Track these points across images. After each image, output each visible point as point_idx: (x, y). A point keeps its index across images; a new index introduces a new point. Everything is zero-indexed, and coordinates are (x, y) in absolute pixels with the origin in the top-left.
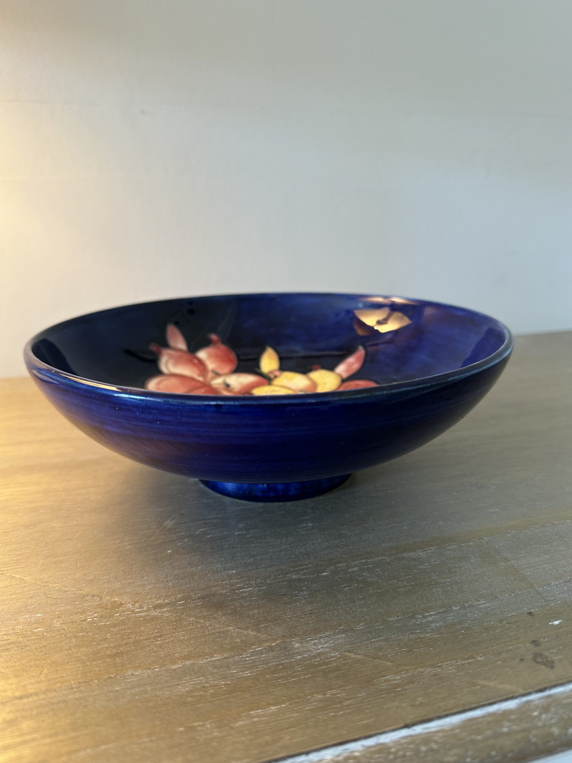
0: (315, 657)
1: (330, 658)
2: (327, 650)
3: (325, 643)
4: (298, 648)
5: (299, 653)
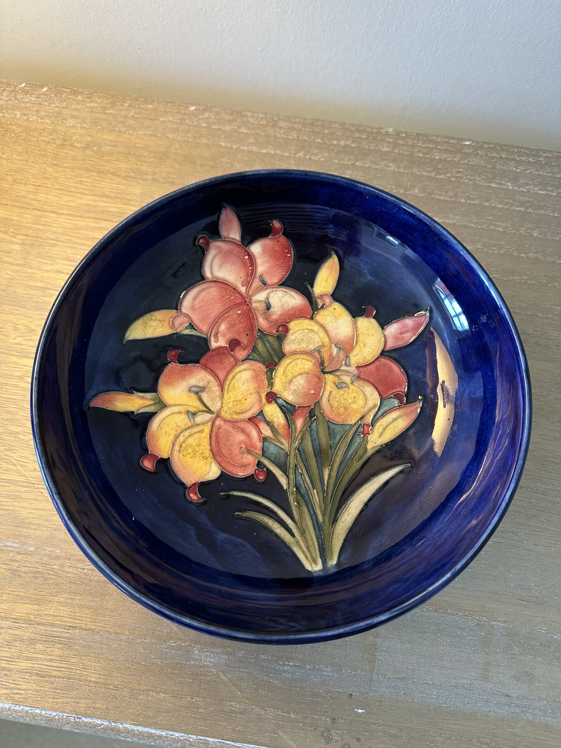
1: (209, 672)
2: (211, 665)
4: (195, 655)
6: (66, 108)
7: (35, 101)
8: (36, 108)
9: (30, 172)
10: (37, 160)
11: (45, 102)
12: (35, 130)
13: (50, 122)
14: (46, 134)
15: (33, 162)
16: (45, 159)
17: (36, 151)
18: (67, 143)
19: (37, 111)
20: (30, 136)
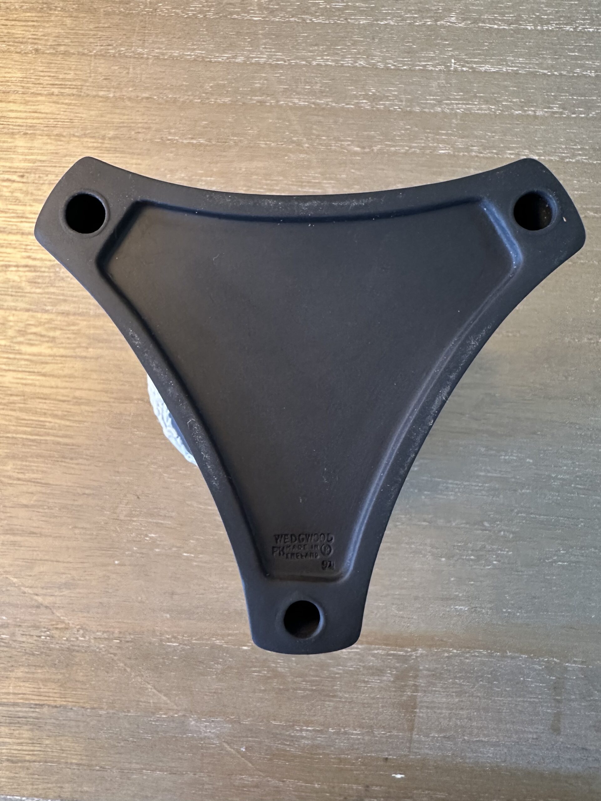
0: (201, 739)
1: (210, 744)
2: (213, 736)
3: (214, 728)
4: (192, 726)
5: (191, 731)
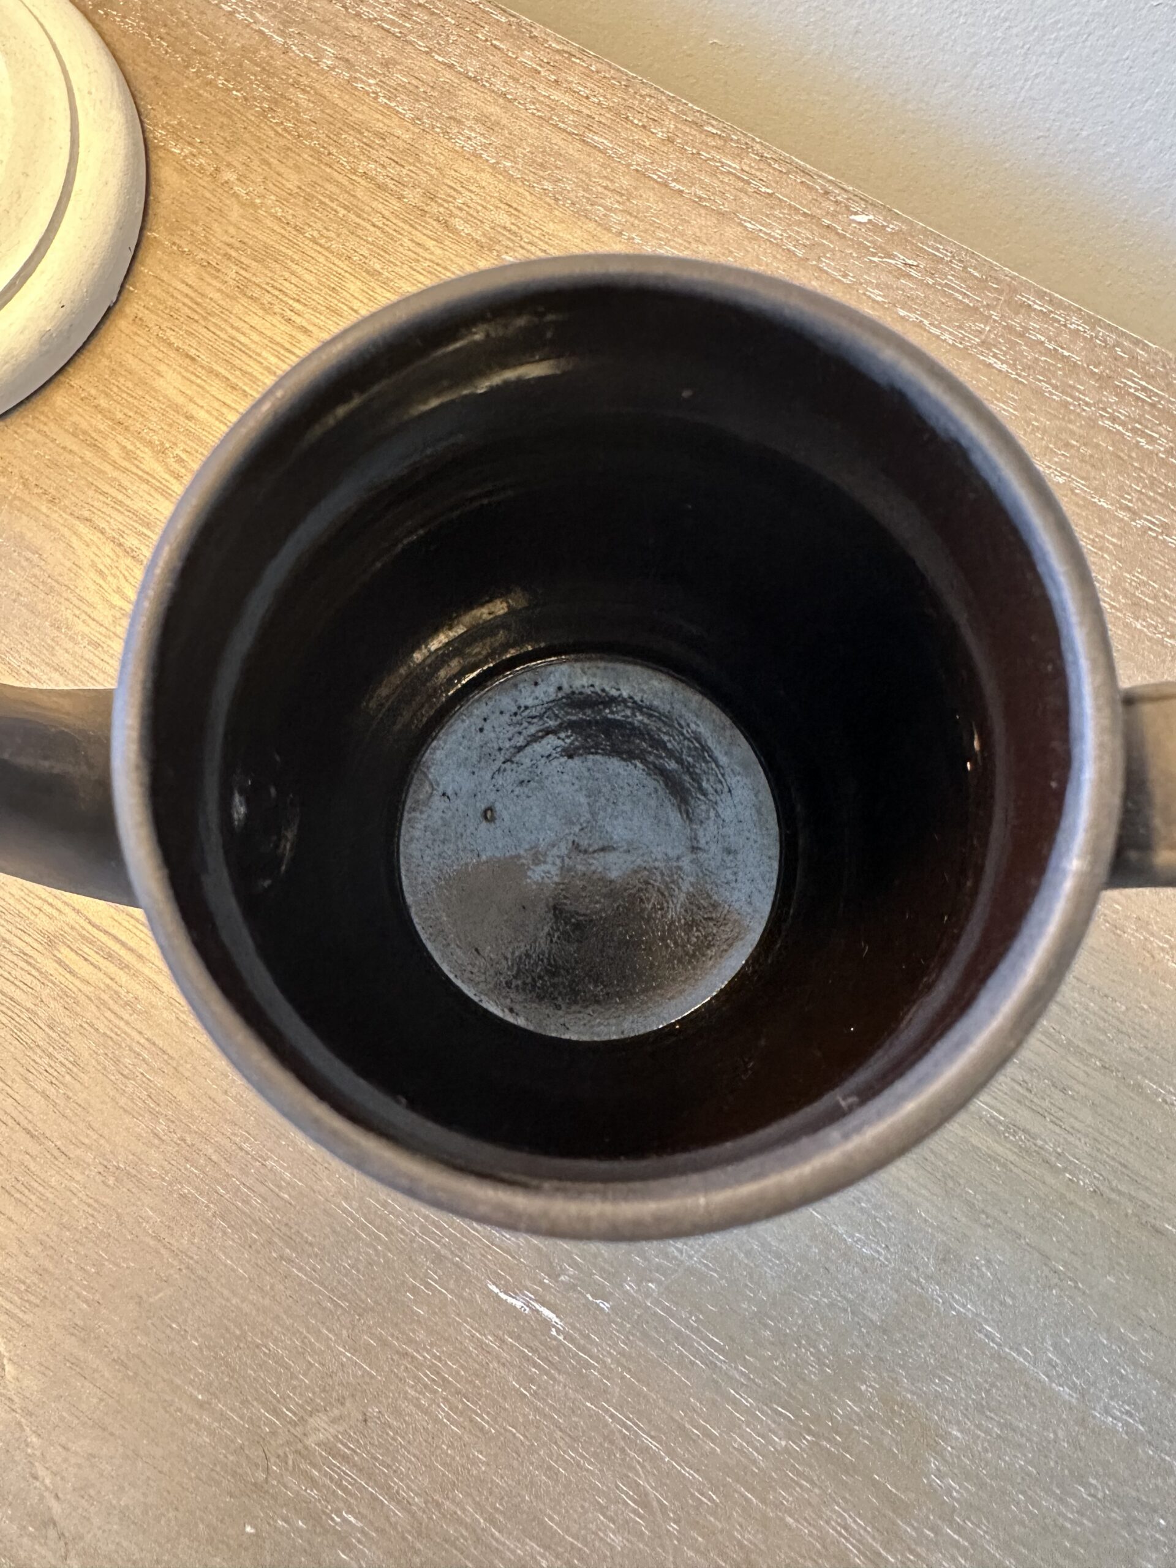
6: (475, 80)
7: (393, 23)
8: (386, 50)
9: (293, 273)
10: (329, 239)
11: (421, 37)
12: (357, 129)
13: (409, 115)
14: (383, 155)
15: (314, 240)
16: (353, 242)
17: (334, 205)
18: (434, 208)
19: (386, 64)
20: (338, 145)
